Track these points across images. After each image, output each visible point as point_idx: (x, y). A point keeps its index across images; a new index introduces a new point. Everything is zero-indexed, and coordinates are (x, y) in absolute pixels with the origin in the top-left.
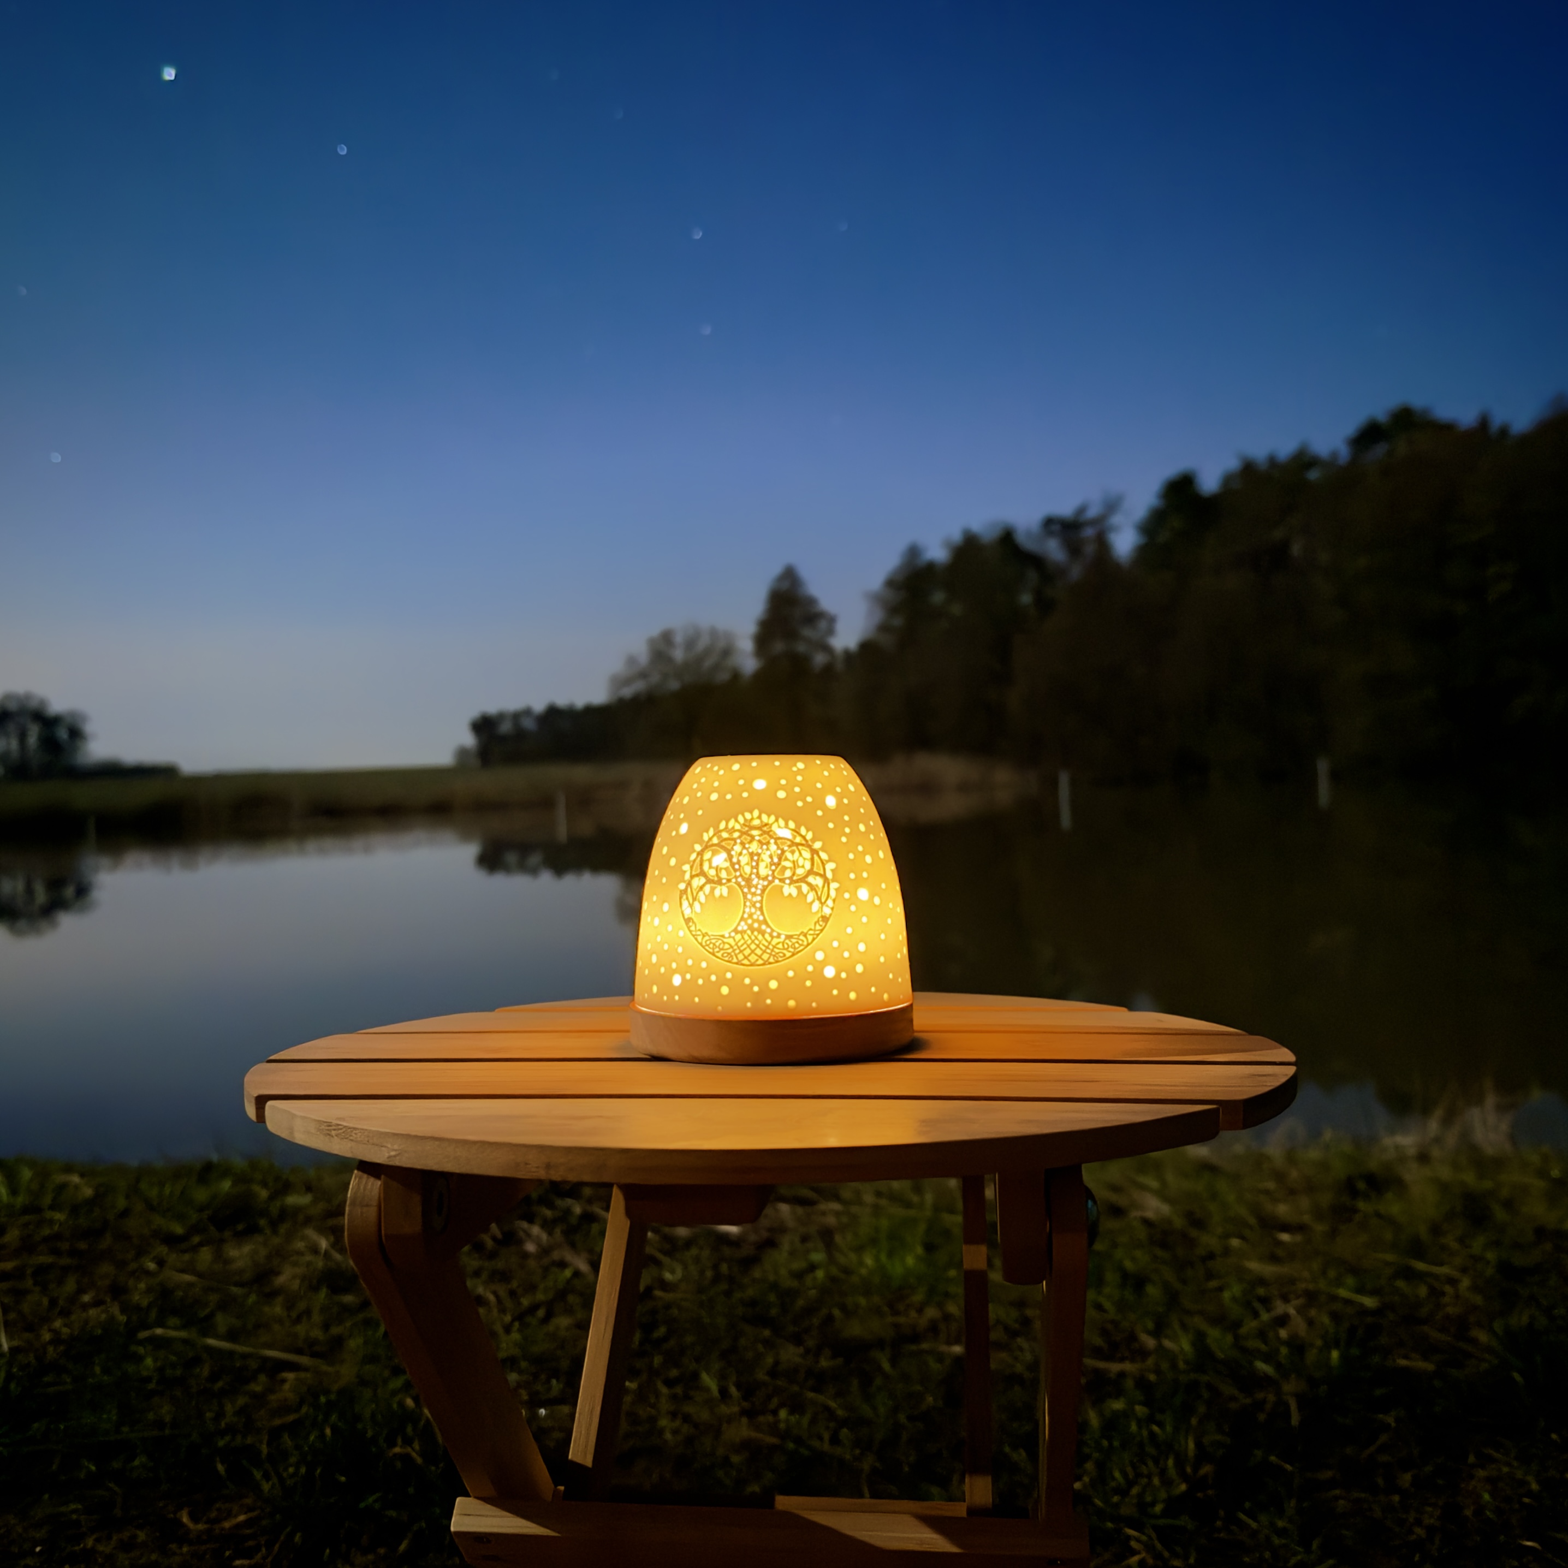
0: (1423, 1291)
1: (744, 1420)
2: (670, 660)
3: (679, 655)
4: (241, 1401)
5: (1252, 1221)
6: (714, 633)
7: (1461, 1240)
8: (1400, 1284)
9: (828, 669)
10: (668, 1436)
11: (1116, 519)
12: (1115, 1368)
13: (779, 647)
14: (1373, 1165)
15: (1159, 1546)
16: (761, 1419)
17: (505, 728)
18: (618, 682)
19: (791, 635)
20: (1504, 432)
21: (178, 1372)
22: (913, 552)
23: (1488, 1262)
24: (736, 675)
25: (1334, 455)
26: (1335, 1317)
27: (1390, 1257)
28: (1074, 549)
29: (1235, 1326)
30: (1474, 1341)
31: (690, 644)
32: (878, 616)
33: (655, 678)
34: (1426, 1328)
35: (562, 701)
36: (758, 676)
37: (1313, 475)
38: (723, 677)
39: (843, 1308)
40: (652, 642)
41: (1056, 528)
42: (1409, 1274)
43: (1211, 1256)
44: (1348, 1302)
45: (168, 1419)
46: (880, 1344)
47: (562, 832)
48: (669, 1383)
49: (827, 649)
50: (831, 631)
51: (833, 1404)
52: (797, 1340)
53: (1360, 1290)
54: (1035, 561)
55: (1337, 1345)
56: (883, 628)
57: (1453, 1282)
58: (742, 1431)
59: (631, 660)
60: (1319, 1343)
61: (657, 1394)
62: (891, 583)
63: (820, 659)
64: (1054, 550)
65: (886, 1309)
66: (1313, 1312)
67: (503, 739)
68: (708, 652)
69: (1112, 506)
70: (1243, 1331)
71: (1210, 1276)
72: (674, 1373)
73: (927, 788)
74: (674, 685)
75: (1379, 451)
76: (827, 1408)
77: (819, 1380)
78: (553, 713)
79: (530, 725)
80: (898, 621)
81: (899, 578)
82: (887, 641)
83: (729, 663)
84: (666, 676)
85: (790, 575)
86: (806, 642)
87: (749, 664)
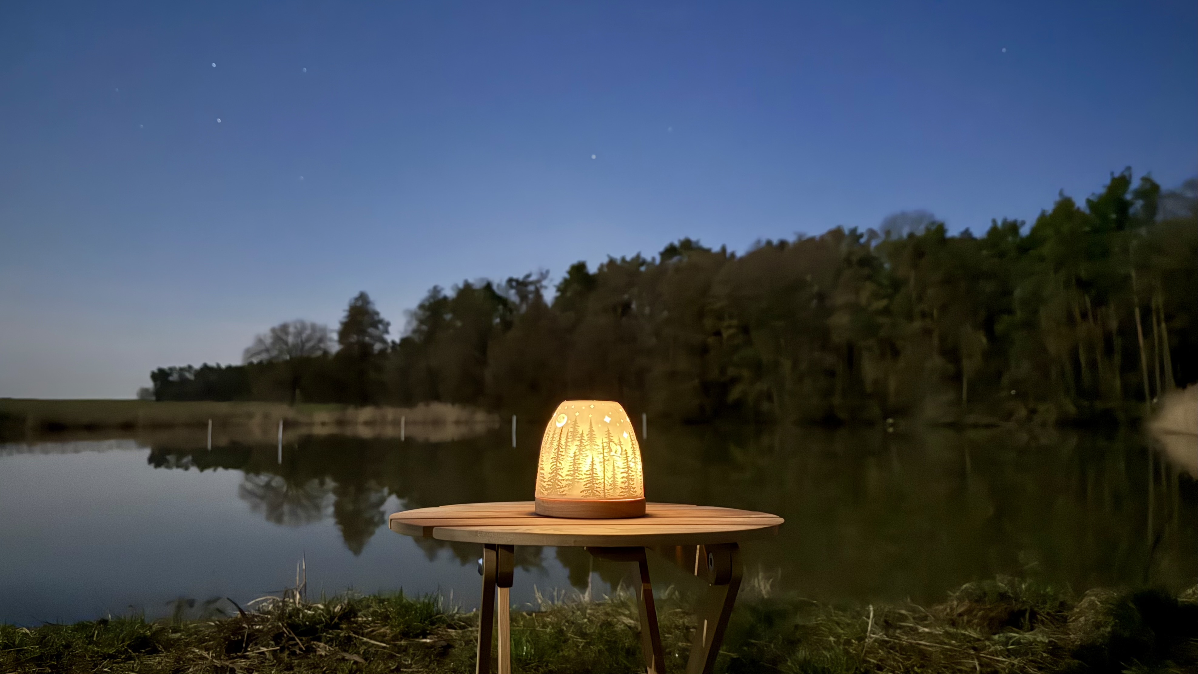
2: (286, 343)
3: (291, 340)
6: (314, 327)
9: (383, 352)
11: (545, 283)
13: (354, 338)
17: (174, 377)
18: (250, 353)
19: (362, 332)
22: (436, 290)
24: (326, 353)
25: (654, 259)
28: (523, 297)
31: (299, 334)
32: (415, 324)
33: (275, 353)
35: (212, 363)
36: (339, 354)
38: (319, 353)
40: (273, 330)
41: (514, 284)
47: (209, 444)
49: (384, 341)
50: (387, 332)
54: (503, 301)
56: (415, 331)
59: (260, 341)
62: (421, 307)
63: (378, 346)
64: (513, 296)
67: (173, 384)
68: (308, 340)
69: (544, 275)
73: (437, 423)
74: (286, 357)
75: (675, 259)
78: (206, 370)
79: (190, 376)
80: (424, 328)
81: (427, 304)
82: (416, 338)
83: (322, 345)
84: (281, 352)
85: (363, 297)
86: (371, 336)
87: (335, 347)
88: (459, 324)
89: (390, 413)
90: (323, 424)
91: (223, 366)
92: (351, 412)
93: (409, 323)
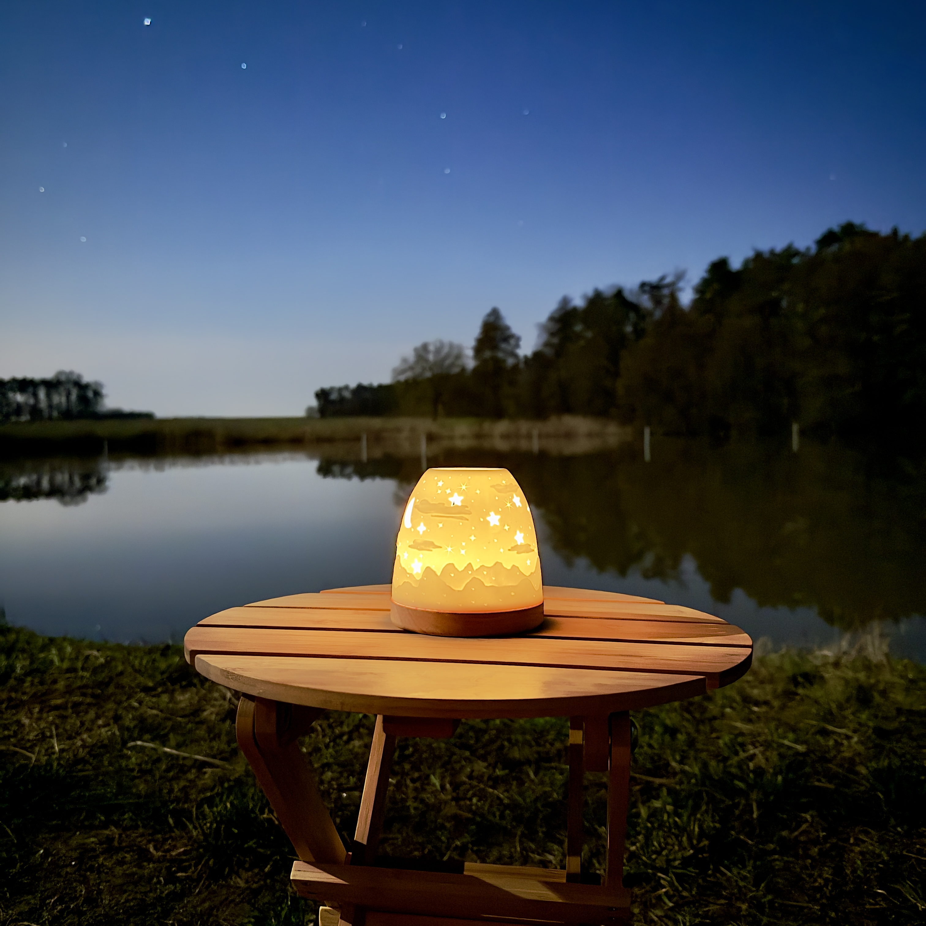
0: (831, 743)
1: (453, 803)
2: (426, 360)
3: (431, 357)
4: (182, 783)
5: (738, 698)
6: (451, 346)
7: (853, 714)
8: (818, 737)
9: (516, 367)
10: (412, 811)
11: (681, 284)
12: (658, 781)
13: (488, 354)
14: (807, 668)
15: (676, 884)
16: (462, 803)
17: (334, 396)
18: (397, 372)
19: (495, 348)
20: (906, 238)
21: (149, 766)
22: (565, 301)
23: (869, 727)
24: (463, 369)
25: (808, 249)
26: (782, 756)
27: (814, 722)
28: (657, 301)
29: (725, 759)
30: (857, 773)
31: (438, 351)
32: (545, 337)
33: (418, 370)
34: (830, 765)
35: (365, 382)
36: (476, 370)
37: (795, 261)
38: (456, 370)
39: (509, 740)
40: (416, 350)
41: (647, 288)
42: (824, 733)
43: (715, 718)
44: (789, 748)
45: (143, 792)
46: (528, 762)
47: (364, 456)
48: (413, 781)
49: (516, 356)
50: (517, 346)
51: (501, 796)
52: (483, 758)
53: (796, 741)
54: (634, 307)
55: (781, 772)
56: (547, 344)
57: (848, 738)
58: (451, 809)
59: (405, 360)
60: (771, 771)
61: (407, 786)
62: (552, 319)
63: (510, 361)
64: (646, 302)
65: (533, 743)
66: (768, 753)
67: (333, 402)
68: (447, 356)
69: (680, 276)
70: (730, 762)
71: (713, 730)
72: (416, 775)
73: (569, 435)
74: (428, 374)
75: (834, 248)
76: (498, 798)
77: (495, 782)
78: (360, 388)
79: (347, 395)
80: (555, 340)
81: (557, 316)
82: (549, 352)
83: (459, 362)
84: (424, 369)
85: (495, 313)
86: (504, 351)
87: (470, 363)
88: (589, 334)
89: (524, 426)
90: (463, 437)
91: (375, 383)
92: (487, 426)
93: (539, 336)
